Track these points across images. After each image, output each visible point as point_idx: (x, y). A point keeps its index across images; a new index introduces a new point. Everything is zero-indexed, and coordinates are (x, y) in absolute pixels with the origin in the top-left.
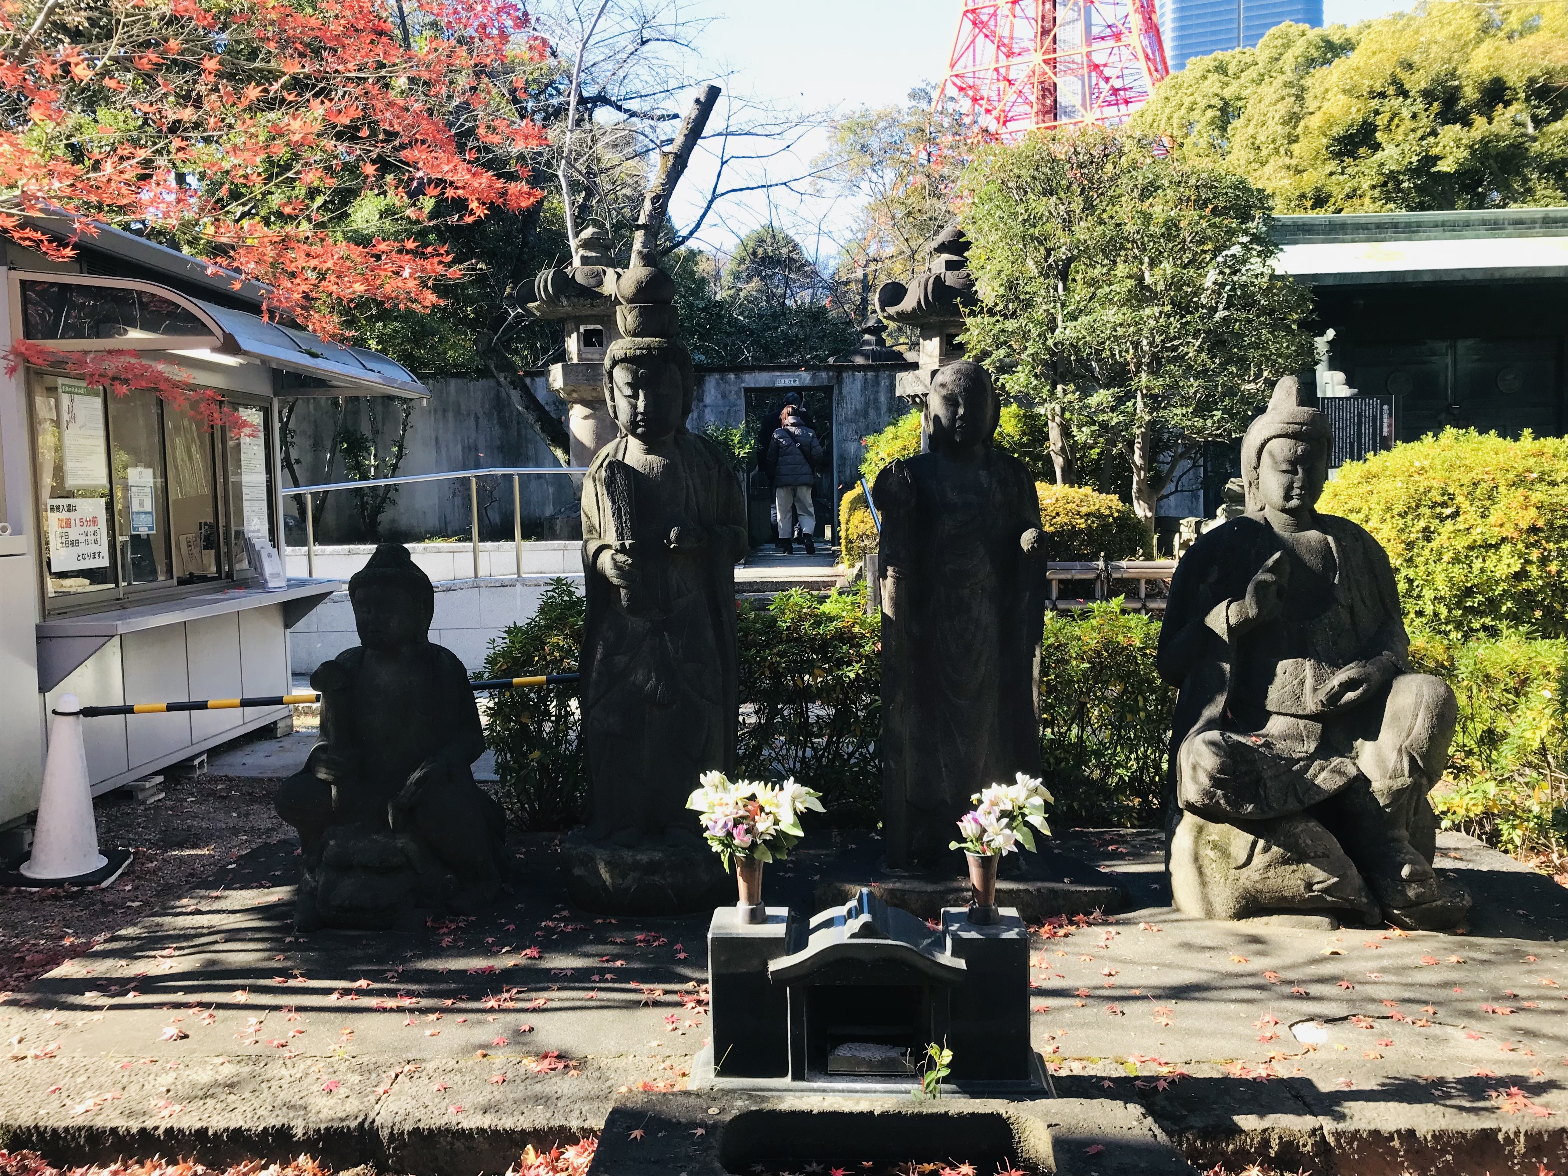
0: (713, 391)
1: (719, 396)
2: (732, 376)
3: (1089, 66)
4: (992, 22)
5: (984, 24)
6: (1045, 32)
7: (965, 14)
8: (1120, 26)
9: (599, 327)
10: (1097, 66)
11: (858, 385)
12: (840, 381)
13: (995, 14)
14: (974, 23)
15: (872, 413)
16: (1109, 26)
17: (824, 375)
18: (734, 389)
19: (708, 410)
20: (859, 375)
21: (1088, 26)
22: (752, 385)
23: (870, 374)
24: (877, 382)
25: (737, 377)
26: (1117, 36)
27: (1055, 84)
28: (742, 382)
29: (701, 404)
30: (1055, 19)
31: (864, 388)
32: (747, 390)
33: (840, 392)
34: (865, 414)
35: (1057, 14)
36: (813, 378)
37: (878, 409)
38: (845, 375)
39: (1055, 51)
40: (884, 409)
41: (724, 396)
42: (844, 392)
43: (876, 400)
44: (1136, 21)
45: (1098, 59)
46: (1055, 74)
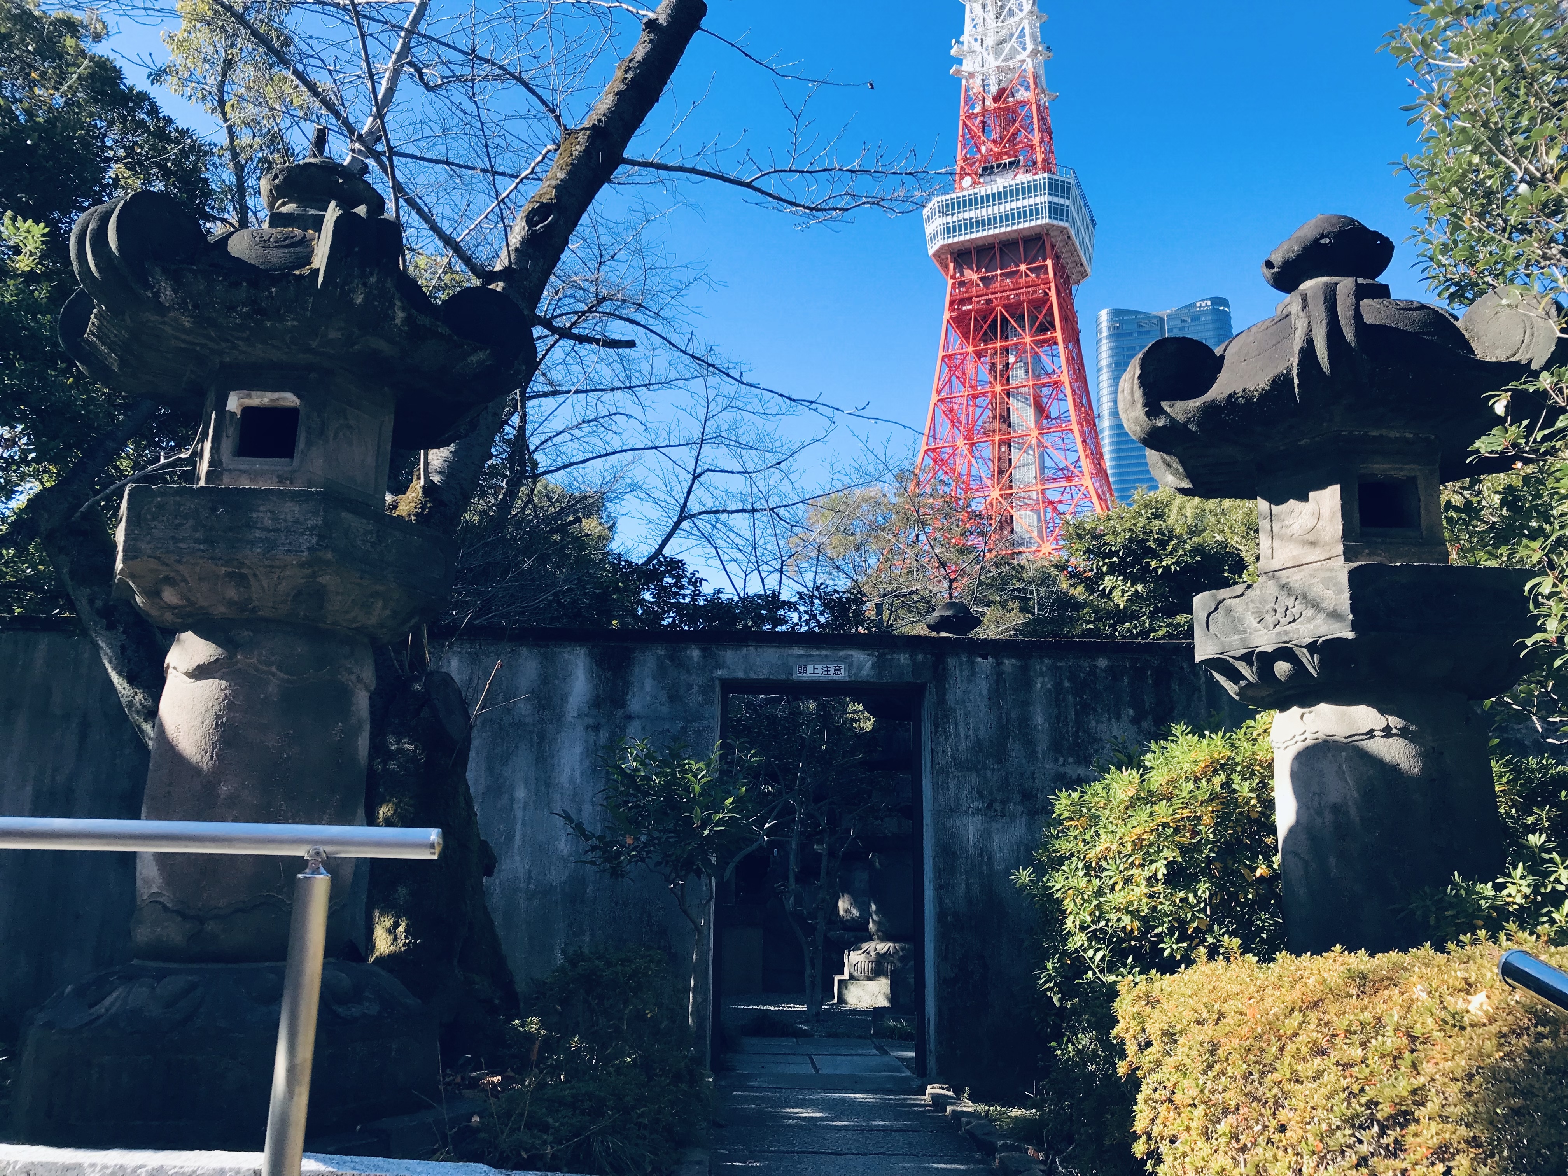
0: (649, 685)
1: (663, 696)
2: (695, 653)
3: (1044, 502)
4: (951, 461)
5: (944, 462)
6: (1001, 472)
7: (926, 452)
8: (1072, 467)
9: (289, 399)
10: (1051, 503)
11: (983, 686)
12: (941, 675)
13: (954, 454)
14: (935, 461)
15: (1015, 749)
16: (1062, 469)
17: (904, 659)
18: (697, 680)
19: (634, 727)
20: (984, 664)
21: (1043, 468)
22: (741, 675)
23: (1009, 664)
24: (1024, 682)
25: (707, 654)
26: (1069, 479)
27: (1012, 517)
28: (719, 666)
29: (620, 713)
30: (1010, 460)
31: (996, 694)
32: (730, 686)
33: (942, 700)
34: (1000, 754)
35: (1012, 457)
36: (879, 666)
37: (1029, 743)
38: (952, 662)
39: (1011, 488)
40: (1043, 743)
41: (674, 697)
42: (950, 698)
43: (1025, 721)
44: (1086, 464)
45: (1053, 496)
46: (1012, 507)
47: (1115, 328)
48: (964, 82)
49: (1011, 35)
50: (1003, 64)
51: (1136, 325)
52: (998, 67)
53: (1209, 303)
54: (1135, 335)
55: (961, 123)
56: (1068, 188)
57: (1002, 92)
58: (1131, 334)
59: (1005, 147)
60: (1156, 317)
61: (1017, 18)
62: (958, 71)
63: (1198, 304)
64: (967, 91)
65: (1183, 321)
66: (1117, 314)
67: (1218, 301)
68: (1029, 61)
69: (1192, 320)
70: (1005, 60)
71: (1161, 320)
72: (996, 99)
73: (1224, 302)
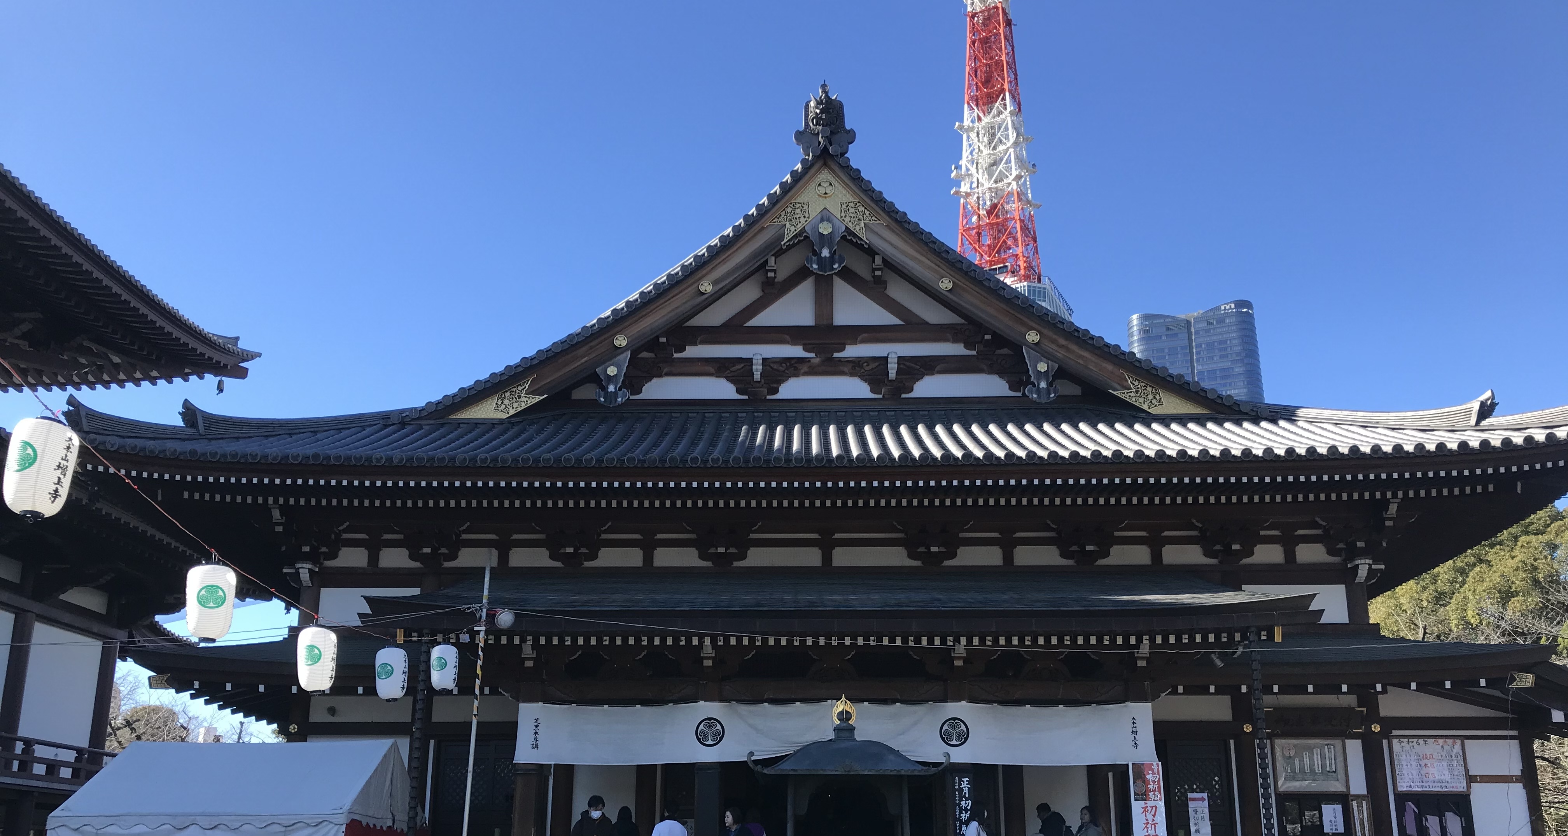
47: (1146, 332)
48: (962, 201)
49: (1001, 160)
50: (994, 185)
51: (1164, 329)
52: (990, 189)
53: (1233, 306)
54: (1164, 338)
55: (960, 235)
56: (1045, 293)
57: (994, 206)
58: (1161, 337)
59: (994, 256)
60: (1183, 320)
61: (1004, 147)
62: (957, 193)
63: (1223, 308)
64: (964, 208)
65: (1209, 323)
66: (1146, 317)
67: (1240, 304)
68: (1014, 184)
69: (1217, 323)
70: (996, 182)
71: (1188, 322)
72: (989, 213)
73: (1248, 304)
